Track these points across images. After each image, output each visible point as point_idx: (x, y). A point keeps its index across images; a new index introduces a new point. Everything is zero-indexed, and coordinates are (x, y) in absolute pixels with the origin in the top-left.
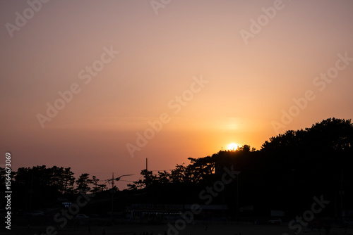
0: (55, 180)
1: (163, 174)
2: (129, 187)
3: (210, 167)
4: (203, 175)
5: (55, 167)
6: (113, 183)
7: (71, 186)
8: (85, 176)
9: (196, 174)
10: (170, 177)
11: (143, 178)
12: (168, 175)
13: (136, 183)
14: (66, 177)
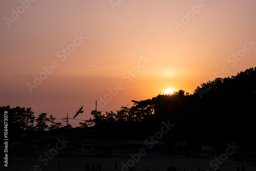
0: (17, 118)
1: (110, 114)
2: (81, 125)
3: (150, 108)
4: (144, 115)
5: (18, 107)
6: (67, 122)
7: (32, 124)
8: (43, 115)
9: (138, 114)
10: (116, 117)
11: (93, 117)
12: (115, 115)
13: (87, 121)
14: (27, 116)
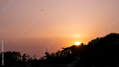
0: (14, 56)
1: (53, 54)
2: (41, 59)
3: (69, 51)
4: (67, 54)
5: (14, 52)
6: (35, 57)
7: (20, 59)
8: (25, 55)
9: (64, 54)
10: (55, 55)
11: (46, 55)
12: (55, 54)
13: (43, 57)
14: (18, 55)
